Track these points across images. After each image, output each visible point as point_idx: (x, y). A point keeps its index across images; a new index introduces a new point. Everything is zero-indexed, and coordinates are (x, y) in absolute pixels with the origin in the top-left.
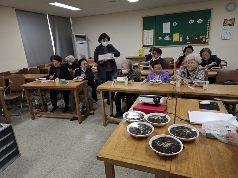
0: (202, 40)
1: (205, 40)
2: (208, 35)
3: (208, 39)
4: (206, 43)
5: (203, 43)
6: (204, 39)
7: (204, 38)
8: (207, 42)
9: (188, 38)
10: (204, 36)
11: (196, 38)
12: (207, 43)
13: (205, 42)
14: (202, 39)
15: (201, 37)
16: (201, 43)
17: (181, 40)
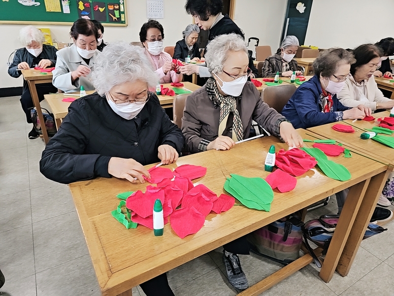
0: (115, 16)
1: (120, 15)
2: (123, 3)
3: (124, 13)
6: (117, 13)
7: (117, 10)
8: (123, 19)
9: (81, 7)
10: (115, 7)
11: (101, 10)
12: (124, 22)
13: (119, 20)
14: (113, 12)
15: (111, 8)
16: (112, 21)
17: (67, 10)
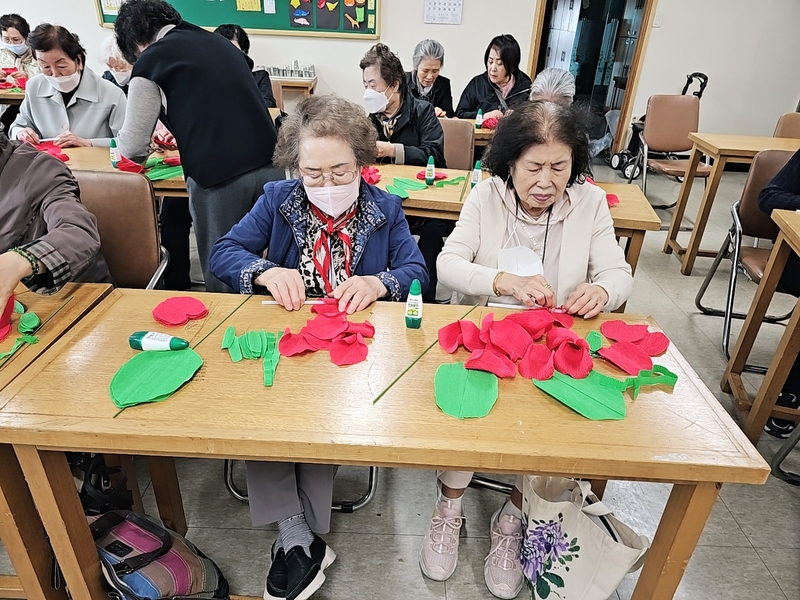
0: (355, 19)
1: (366, 17)
3: (374, 12)
4: (370, 31)
5: (355, 29)
6: (360, 13)
7: (360, 6)
8: (370, 26)
9: (295, 1)
10: (358, 1)
12: (373, 31)
13: (363, 27)
14: (352, 12)
15: (349, 2)
16: (349, 28)
17: (270, 7)
